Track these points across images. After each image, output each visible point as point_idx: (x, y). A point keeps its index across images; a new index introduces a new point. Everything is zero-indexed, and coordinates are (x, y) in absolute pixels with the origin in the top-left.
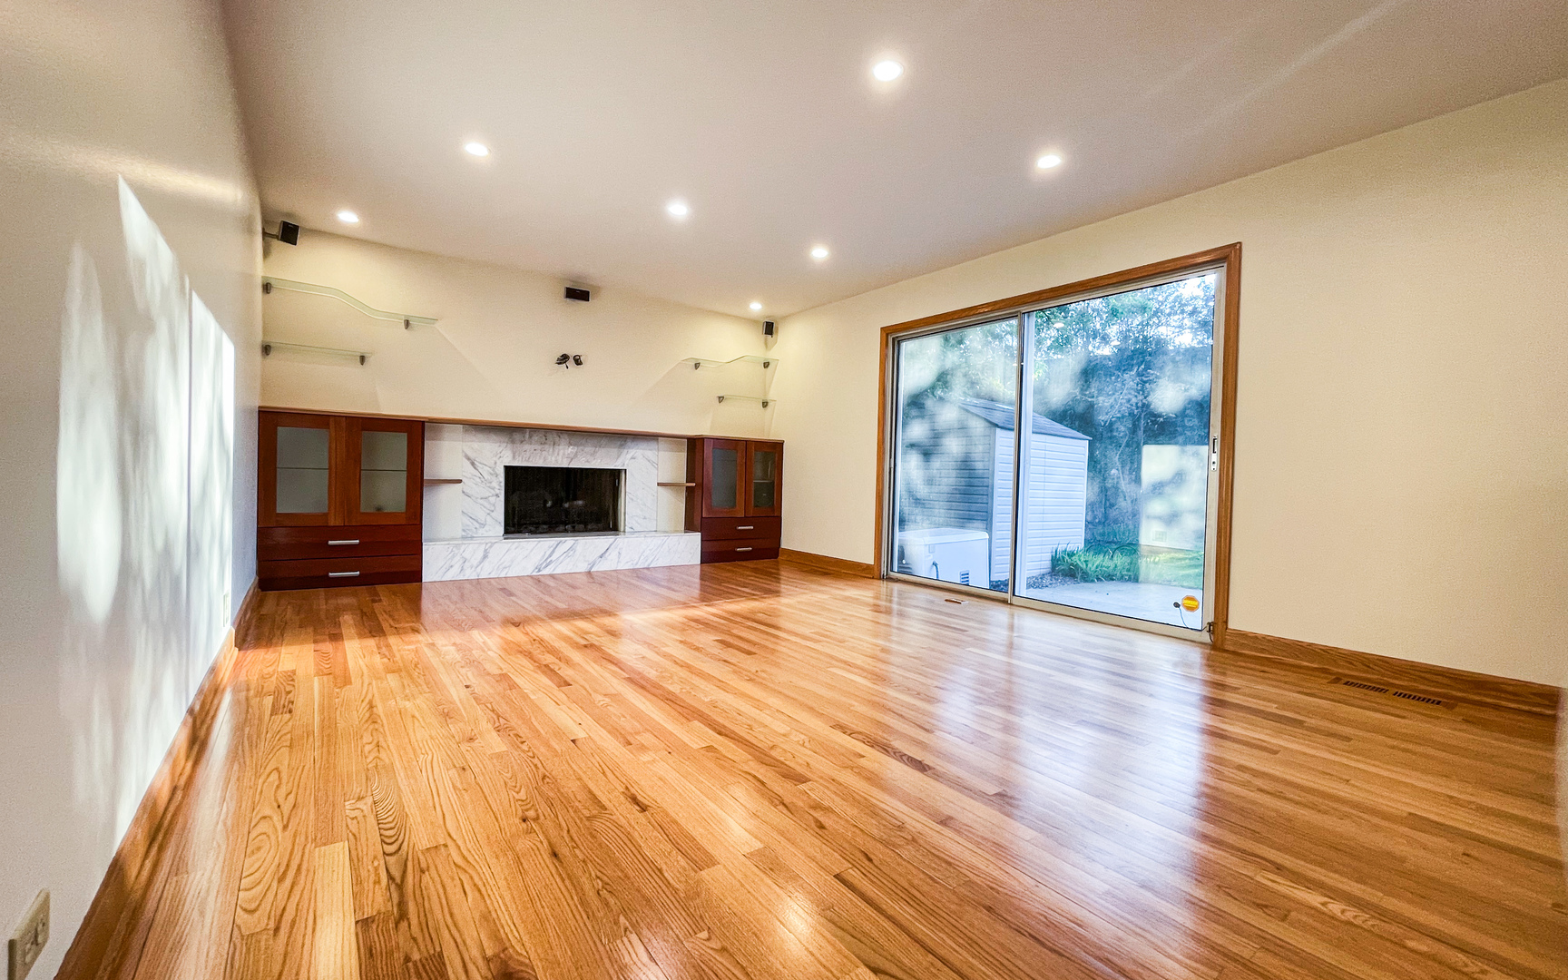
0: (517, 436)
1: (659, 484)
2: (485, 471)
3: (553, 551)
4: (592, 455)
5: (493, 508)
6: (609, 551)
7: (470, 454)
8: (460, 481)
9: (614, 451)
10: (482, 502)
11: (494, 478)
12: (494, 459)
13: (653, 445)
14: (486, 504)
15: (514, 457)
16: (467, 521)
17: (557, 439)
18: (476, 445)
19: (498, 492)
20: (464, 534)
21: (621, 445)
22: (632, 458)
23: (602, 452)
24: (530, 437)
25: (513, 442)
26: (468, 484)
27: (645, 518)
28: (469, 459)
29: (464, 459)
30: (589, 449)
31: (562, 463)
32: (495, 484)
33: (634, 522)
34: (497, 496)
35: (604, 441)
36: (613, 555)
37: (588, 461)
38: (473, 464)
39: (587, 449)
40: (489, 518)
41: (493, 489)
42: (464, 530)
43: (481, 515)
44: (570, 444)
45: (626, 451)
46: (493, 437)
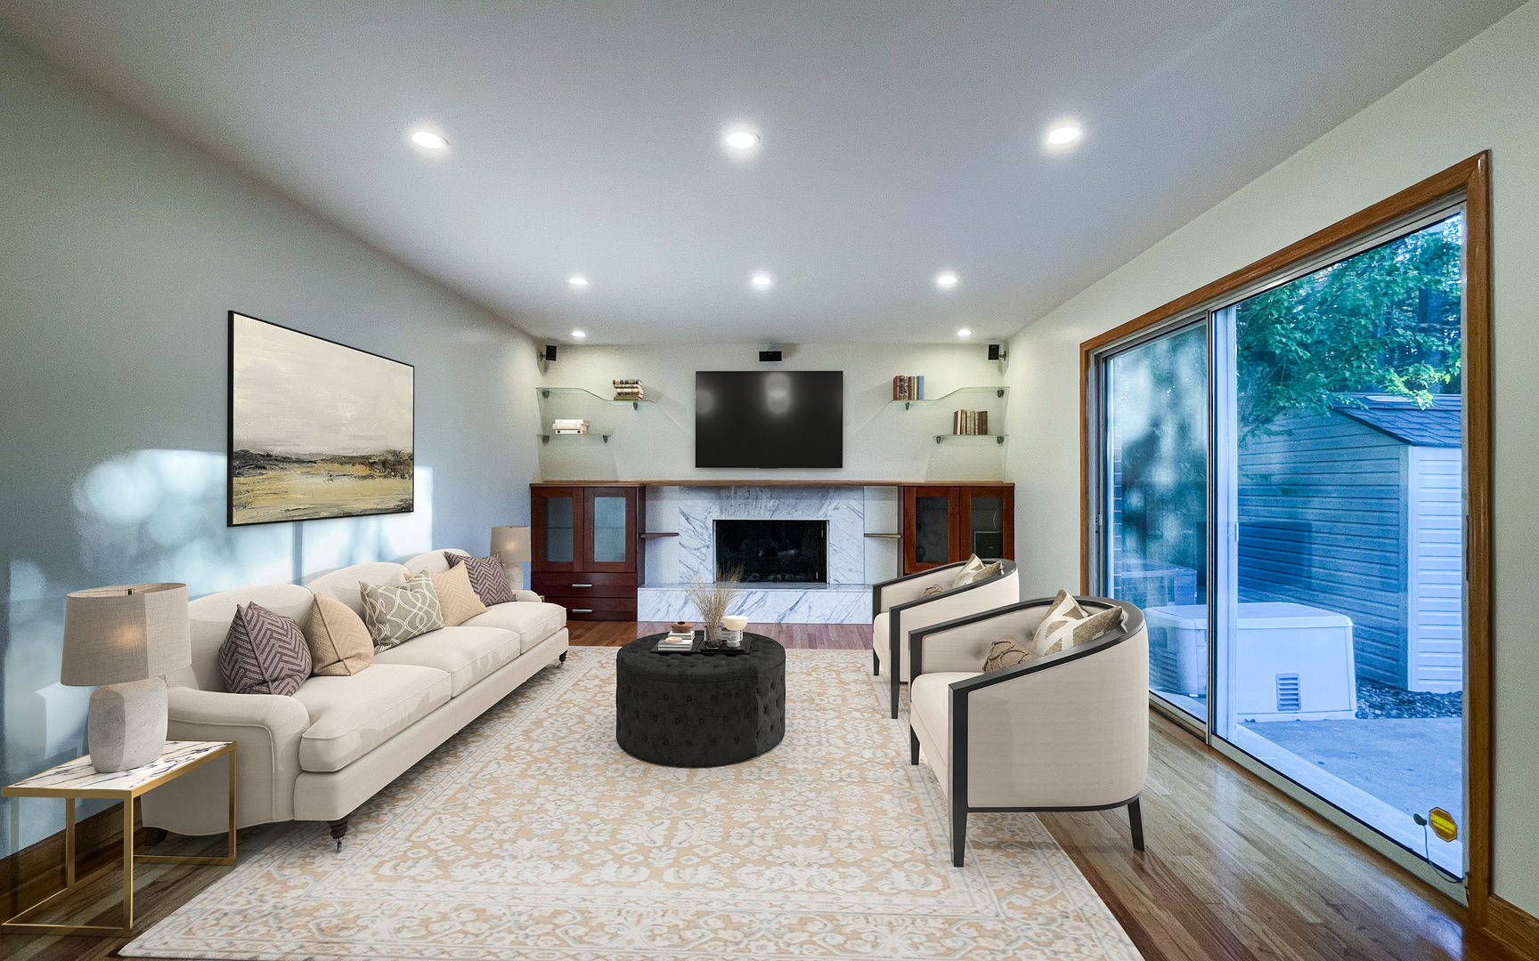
0: (724, 493)
1: (865, 535)
2: (697, 524)
3: (745, 601)
4: (794, 507)
5: (704, 558)
6: (799, 604)
7: (686, 511)
8: (677, 534)
9: (815, 502)
10: (695, 552)
11: (705, 531)
12: (705, 514)
13: (857, 494)
14: (699, 554)
15: (721, 512)
16: (684, 569)
17: (759, 493)
18: (689, 503)
19: (708, 543)
20: (681, 580)
21: (823, 496)
22: (835, 509)
23: (804, 504)
24: (736, 493)
25: (720, 498)
26: (685, 538)
27: (851, 570)
28: (684, 515)
29: (681, 516)
30: (791, 501)
31: (766, 516)
32: (706, 537)
33: (839, 574)
34: (708, 547)
35: (805, 493)
36: (802, 608)
37: (789, 513)
38: (687, 519)
39: (788, 502)
40: (701, 566)
41: (704, 540)
42: (681, 577)
43: (694, 563)
44: (772, 498)
45: (828, 501)
46: (704, 494)
